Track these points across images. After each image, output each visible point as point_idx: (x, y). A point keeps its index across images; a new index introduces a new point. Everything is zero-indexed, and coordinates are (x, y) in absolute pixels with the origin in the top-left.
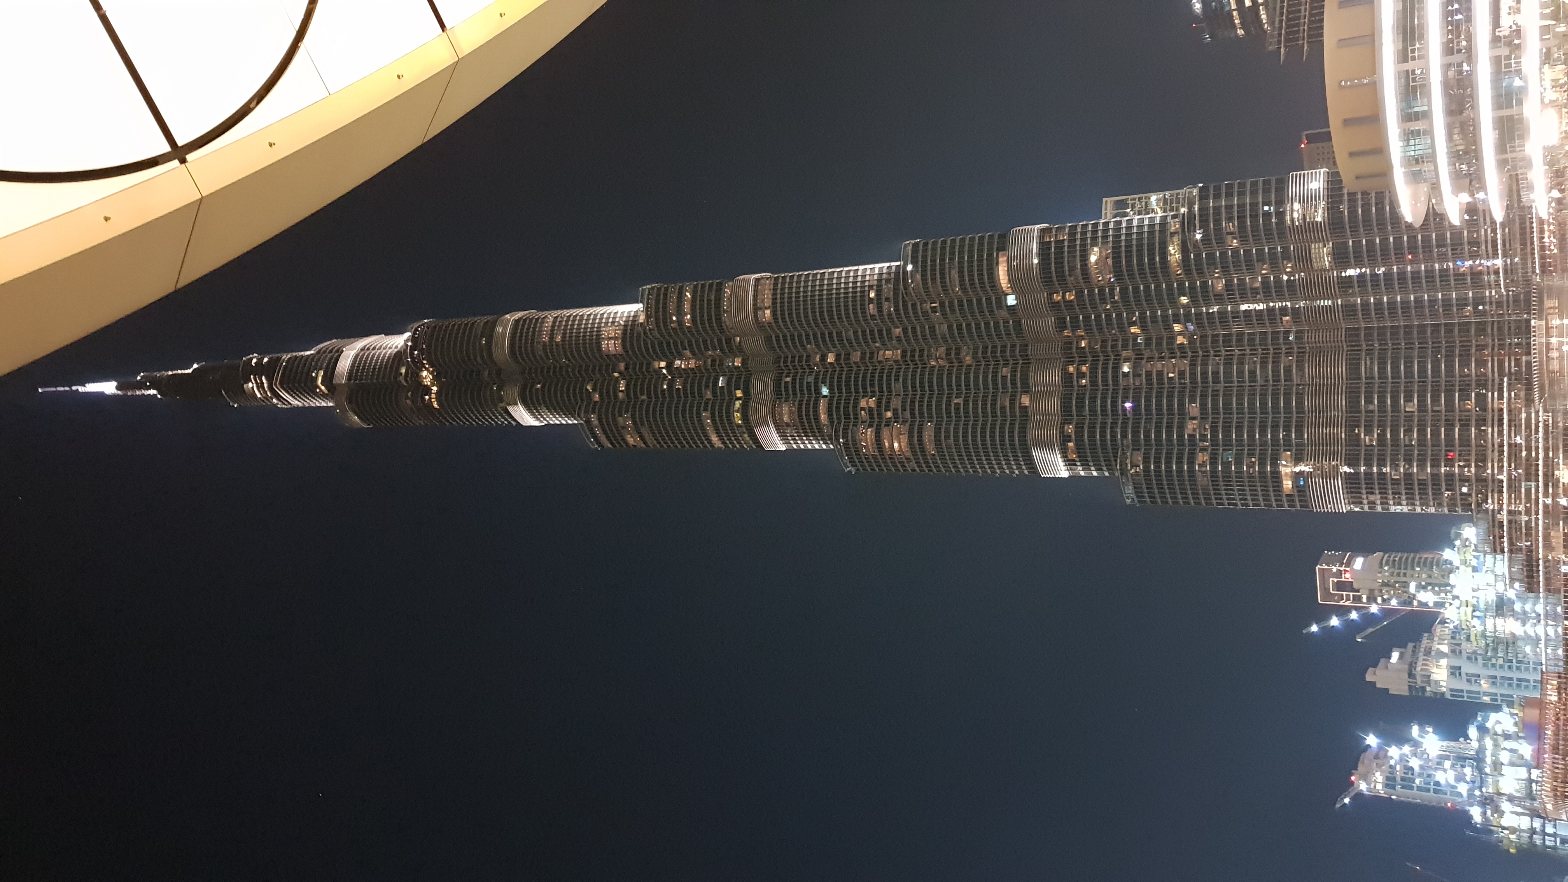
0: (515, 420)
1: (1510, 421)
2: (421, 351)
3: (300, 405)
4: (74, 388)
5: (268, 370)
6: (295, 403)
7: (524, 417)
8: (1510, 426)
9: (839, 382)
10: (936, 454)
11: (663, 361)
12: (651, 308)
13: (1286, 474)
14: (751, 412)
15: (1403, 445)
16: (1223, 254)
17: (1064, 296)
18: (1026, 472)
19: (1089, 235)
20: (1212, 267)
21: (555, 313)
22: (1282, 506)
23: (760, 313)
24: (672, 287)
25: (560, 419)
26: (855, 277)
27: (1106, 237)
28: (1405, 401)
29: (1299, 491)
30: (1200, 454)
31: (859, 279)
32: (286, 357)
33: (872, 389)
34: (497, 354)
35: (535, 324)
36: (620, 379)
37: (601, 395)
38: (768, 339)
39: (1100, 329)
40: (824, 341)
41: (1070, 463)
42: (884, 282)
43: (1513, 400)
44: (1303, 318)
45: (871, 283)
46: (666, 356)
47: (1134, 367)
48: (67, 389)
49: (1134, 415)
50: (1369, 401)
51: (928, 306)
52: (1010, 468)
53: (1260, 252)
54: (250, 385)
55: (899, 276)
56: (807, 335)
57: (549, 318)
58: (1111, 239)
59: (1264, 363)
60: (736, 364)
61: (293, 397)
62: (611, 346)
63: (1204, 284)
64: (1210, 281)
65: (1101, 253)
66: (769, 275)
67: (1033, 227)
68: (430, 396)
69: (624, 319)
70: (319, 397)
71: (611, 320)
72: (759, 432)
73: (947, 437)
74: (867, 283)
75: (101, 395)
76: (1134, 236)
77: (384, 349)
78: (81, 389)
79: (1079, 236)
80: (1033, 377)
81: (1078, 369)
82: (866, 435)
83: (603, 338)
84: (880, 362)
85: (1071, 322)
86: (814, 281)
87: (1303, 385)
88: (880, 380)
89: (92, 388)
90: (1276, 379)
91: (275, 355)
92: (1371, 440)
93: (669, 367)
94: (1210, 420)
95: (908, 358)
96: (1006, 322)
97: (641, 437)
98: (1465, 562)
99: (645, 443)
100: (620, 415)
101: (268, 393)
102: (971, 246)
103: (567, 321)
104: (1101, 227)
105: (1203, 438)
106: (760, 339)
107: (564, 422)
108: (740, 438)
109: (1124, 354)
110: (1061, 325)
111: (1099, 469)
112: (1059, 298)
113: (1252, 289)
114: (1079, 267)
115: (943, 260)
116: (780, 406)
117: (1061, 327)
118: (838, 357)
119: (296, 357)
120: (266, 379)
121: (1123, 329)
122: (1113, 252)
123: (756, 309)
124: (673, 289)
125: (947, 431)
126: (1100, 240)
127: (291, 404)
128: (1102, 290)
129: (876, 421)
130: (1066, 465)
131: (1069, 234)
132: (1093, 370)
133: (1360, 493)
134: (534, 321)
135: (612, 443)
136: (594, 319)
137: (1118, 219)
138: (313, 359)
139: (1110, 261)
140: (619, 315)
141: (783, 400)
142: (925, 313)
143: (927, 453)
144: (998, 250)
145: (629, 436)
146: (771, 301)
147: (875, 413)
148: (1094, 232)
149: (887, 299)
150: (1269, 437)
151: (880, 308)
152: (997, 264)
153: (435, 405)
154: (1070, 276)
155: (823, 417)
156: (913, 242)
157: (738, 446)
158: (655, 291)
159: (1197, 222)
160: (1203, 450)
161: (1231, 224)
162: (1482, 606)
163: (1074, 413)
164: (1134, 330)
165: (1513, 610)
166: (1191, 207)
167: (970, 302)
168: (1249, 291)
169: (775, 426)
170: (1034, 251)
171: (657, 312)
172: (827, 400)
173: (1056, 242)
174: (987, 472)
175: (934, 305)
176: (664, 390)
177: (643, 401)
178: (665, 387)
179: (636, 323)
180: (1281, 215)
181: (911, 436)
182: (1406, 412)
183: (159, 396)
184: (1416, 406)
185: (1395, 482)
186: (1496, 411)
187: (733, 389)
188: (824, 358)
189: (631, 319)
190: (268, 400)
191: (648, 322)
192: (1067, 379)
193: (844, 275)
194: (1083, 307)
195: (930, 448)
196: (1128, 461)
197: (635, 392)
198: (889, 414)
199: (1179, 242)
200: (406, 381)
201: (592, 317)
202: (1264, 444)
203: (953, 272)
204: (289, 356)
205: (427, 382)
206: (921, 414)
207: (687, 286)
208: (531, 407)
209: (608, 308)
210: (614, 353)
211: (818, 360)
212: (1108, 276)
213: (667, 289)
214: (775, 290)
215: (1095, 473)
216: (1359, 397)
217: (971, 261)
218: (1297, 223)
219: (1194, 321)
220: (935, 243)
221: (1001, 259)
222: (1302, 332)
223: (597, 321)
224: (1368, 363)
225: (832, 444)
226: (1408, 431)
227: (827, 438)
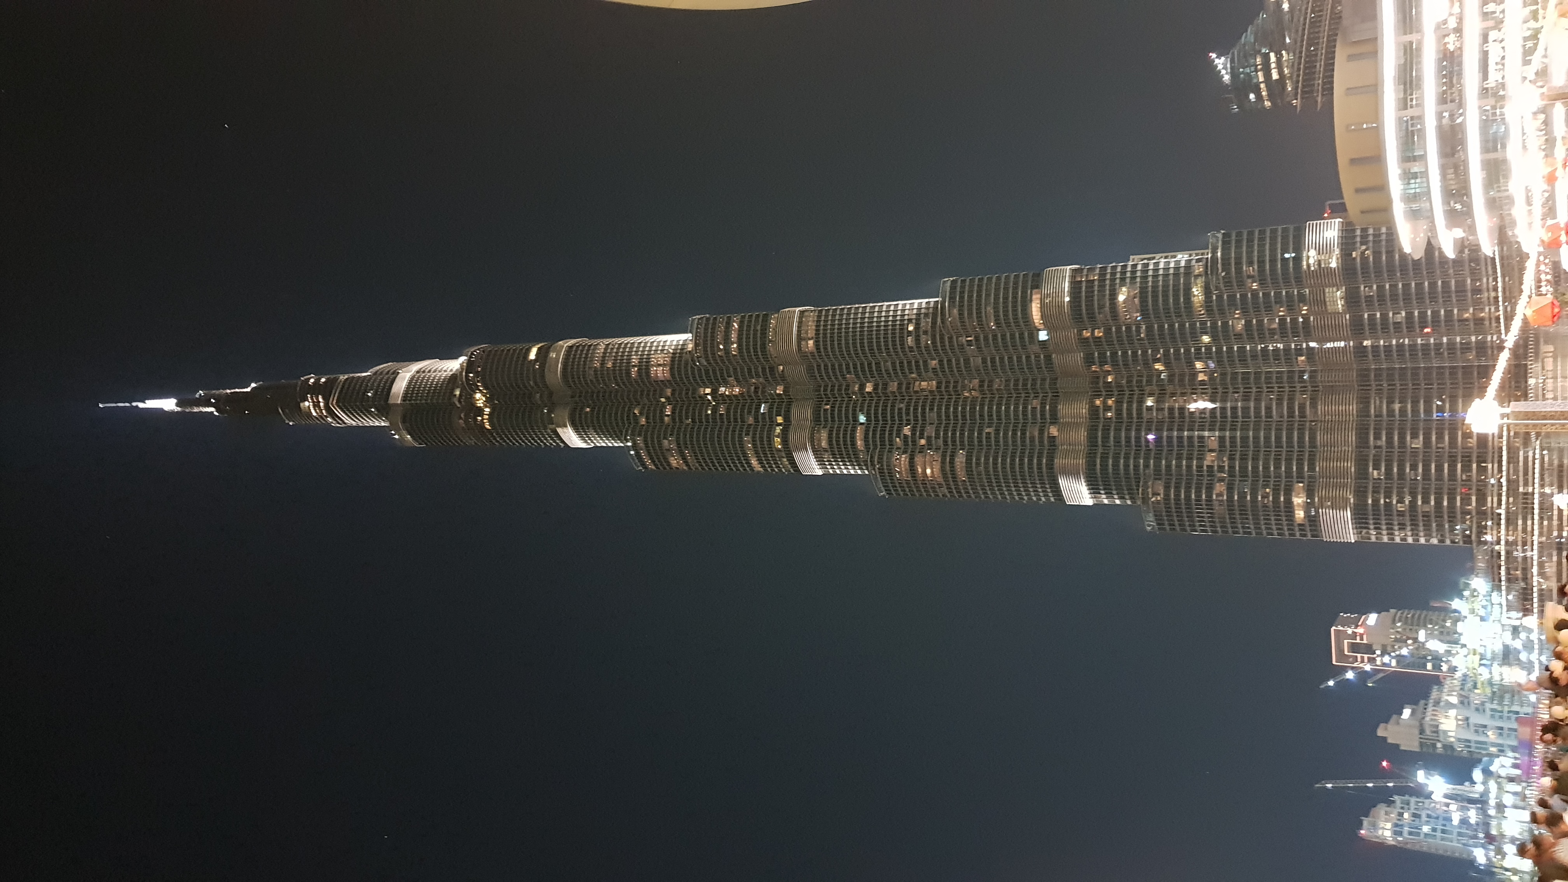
0: (563, 442)
1: (1509, 458)
2: (477, 374)
3: (354, 423)
4: (134, 404)
5: (325, 390)
6: (349, 421)
7: (572, 438)
8: (1509, 463)
9: (876, 410)
10: (967, 480)
11: (708, 388)
12: (700, 337)
13: (1299, 504)
14: (791, 437)
15: (1408, 479)
16: (1244, 297)
17: (1093, 333)
18: (1052, 499)
19: (1118, 276)
20: (1233, 309)
21: (607, 341)
22: (1294, 535)
23: (803, 343)
24: (721, 318)
25: (607, 441)
26: (895, 311)
27: (1133, 278)
28: (1411, 438)
29: (1309, 521)
30: (1218, 484)
31: (899, 313)
32: (343, 378)
33: (908, 417)
34: (549, 378)
35: (588, 350)
36: (666, 404)
37: (647, 418)
38: (810, 369)
39: (1126, 365)
40: (863, 371)
41: (1094, 489)
42: (922, 316)
43: (1512, 439)
44: (1317, 358)
45: (910, 317)
46: (712, 383)
47: (1157, 401)
48: (127, 404)
49: (1156, 446)
50: (1377, 437)
51: (963, 340)
52: (1037, 495)
53: (1278, 295)
54: (307, 404)
55: (935, 312)
56: (847, 365)
57: (600, 345)
58: (1138, 280)
59: (1280, 400)
60: (778, 392)
61: (348, 416)
62: (660, 372)
63: (1225, 324)
64: (1230, 322)
65: (1129, 292)
66: (812, 308)
67: (1065, 267)
68: (482, 417)
69: (673, 347)
70: (372, 416)
71: (660, 348)
72: (798, 457)
73: (978, 464)
74: (906, 317)
75: (161, 411)
76: (1161, 278)
77: (440, 372)
78: (141, 405)
79: (1108, 276)
80: (1063, 409)
81: (1104, 403)
82: (900, 461)
83: (652, 365)
84: (916, 392)
85: (1099, 358)
86: (856, 314)
87: (1316, 421)
88: (916, 409)
89: (151, 404)
90: (1291, 414)
91: (332, 377)
92: (1379, 474)
93: (714, 393)
94: (1228, 453)
95: (943, 389)
96: (1037, 357)
97: (684, 459)
98: (1472, 611)
99: (687, 465)
100: (665, 438)
101: (324, 411)
102: (1007, 283)
103: (618, 349)
104: (1129, 269)
105: (1221, 469)
106: (802, 369)
107: (610, 445)
108: (779, 462)
109: (1148, 389)
110: (1089, 360)
111: (1121, 498)
112: (1089, 334)
113: (1269, 329)
114: (1108, 304)
115: (979, 296)
116: (819, 431)
117: (1091, 362)
118: (876, 388)
119: (353, 377)
120: (323, 399)
121: (1147, 365)
122: (1141, 292)
123: (800, 339)
124: (721, 320)
125: (978, 459)
126: (1128, 280)
127: (345, 423)
128: (1129, 328)
129: (911, 449)
130: (1090, 493)
131: (1100, 275)
132: (1119, 402)
133: (1367, 523)
134: (586, 348)
135: (655, 465)
136: (644, 347)
137: (1146, 261)
138: (369, 380)
139: (1137, 300)
140: (668, 343)
141: (822, 426)
142: (961, 347)
143: (958, 480)
144: (1032, 288)
145: (673, 458)
146: (814, 332)
147: (910, 440)
148: (1123, 273)
149: (925, 333)
150: (1283, 469)
151: (917, 340)
152: (1031, 301)
153: (488, 427)
154: (1099, 313)
155: (860, 443)
156: (951, 279)
157: (776, 470)
158: (704, 322)
159: (1219, 266)
160: (1221, 480)
161: (1251, 268)
162: (1489, 656)
163: (1100, 443)
164: (1159, 366)
165: (1519, 659)
166: (1214, 252)
167: (1004, 337)
168: (1267, 333)
169: (813, 452)
170: (1066, 289)
171: (705, 342)
172: (863, 427)
173: (1087, 281)
174: (1015, 499)
175: (969, 339)
176: (708, 415)
177: (688, 424)
178: (709, 412)
179: (685, 351)
180: (1298, 260)
181: (943, 462)
182: (1412, 448)
183: (216, 413)
184: (1421, 443)
185: (1401, 514)
186: (1496, 448)
187: (774, 415)
188: (862, 387)
189: (680, 347)
190: (323, 419)
191: (696, 349)
192: (1094, 412)
193: (884, 309)
194: (1110, 343)
195: (962, 475)
196: (1150, 490)
197: (680, 416)
198: (923, 442)
199: (1203, 284)
200: (460, 402)
201: (642, 345)
202: (1277, 476)
203: (988, 308)
204: (346, 377)
205: (480, 404)
206: (954, 441)
207: (735, 317)
208: (579, 428)
209: (657, 337)
210: (663, 379)
211: (856, 389)
212: (1135, 315)
213: (715, 319)
214: (818, 321)
215: (1118, 502)
216: (1368, 434)
217: (1006, 298)
218: (1312, 269)
219: (1215, 359)
220: (972, 281)
221: (1034, 297)
222: (1315, 371)
223: (647, 349)
224: (1378, 402)
225: (867, 469)
226: (1414, 467)
227: (862, 464)
